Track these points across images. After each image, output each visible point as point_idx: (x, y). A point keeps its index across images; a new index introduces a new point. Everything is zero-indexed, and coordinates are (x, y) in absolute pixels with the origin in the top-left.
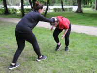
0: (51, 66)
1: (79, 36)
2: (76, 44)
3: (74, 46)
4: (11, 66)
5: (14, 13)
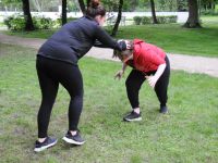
0: (127, 146)
1: (193, 80)
2: (184, 98)
3: (180, 102)
4: (38, 145)
5: (46, 28)
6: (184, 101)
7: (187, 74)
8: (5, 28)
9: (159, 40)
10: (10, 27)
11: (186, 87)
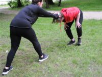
0: (70, 56)
1: (99, 23)
2: (96, 32)
3: (93, 34)
4: (5, 70)
5: (27, 5)
6: (96, 33)
7: (96, 21)
8: (9, 7)
9: (82, 6)
10: (11, 6)
11: (96, 26)
